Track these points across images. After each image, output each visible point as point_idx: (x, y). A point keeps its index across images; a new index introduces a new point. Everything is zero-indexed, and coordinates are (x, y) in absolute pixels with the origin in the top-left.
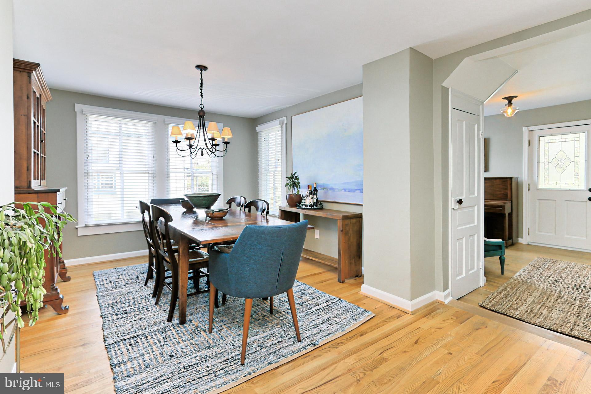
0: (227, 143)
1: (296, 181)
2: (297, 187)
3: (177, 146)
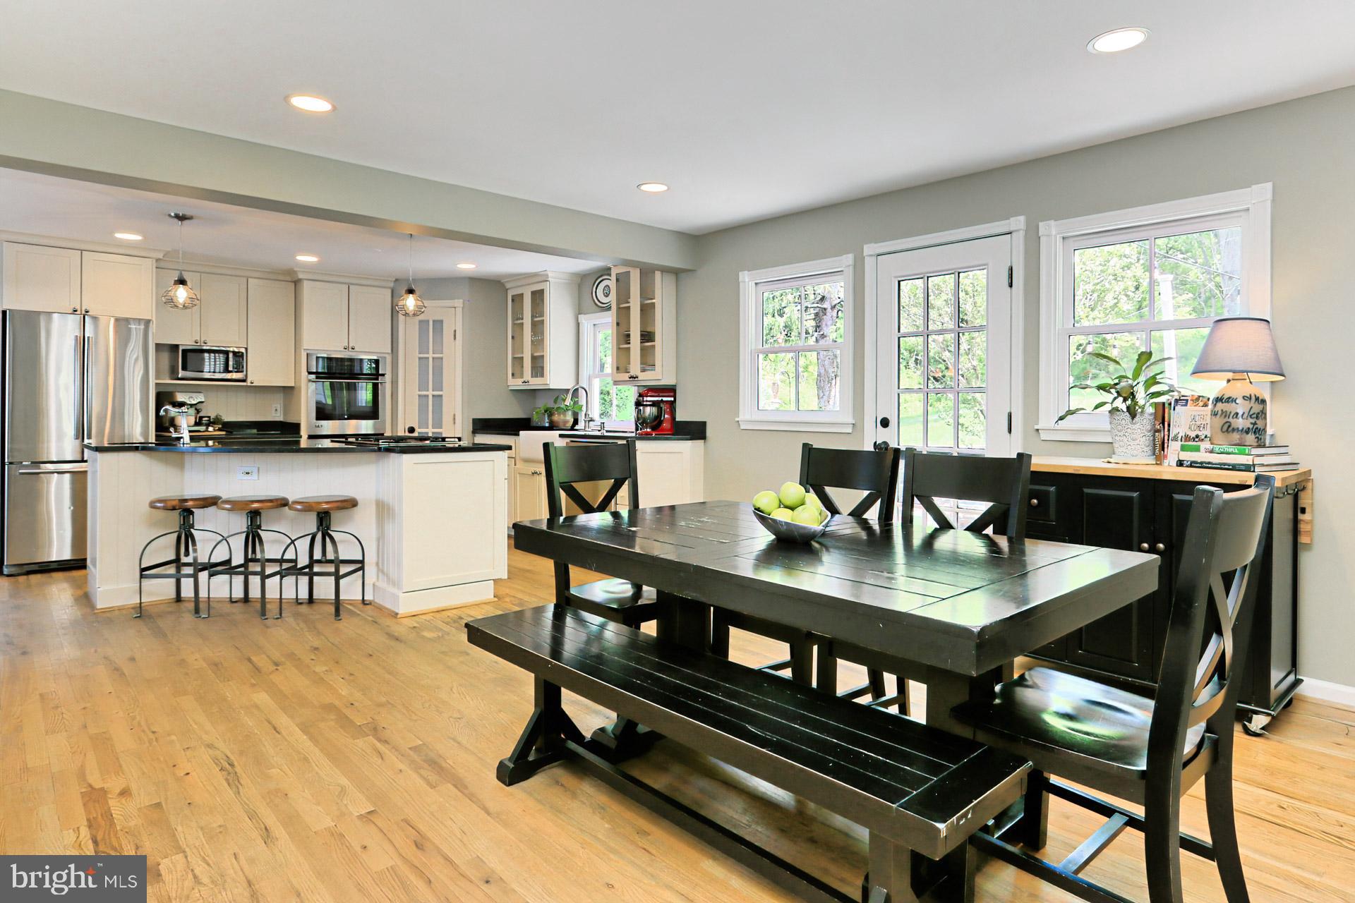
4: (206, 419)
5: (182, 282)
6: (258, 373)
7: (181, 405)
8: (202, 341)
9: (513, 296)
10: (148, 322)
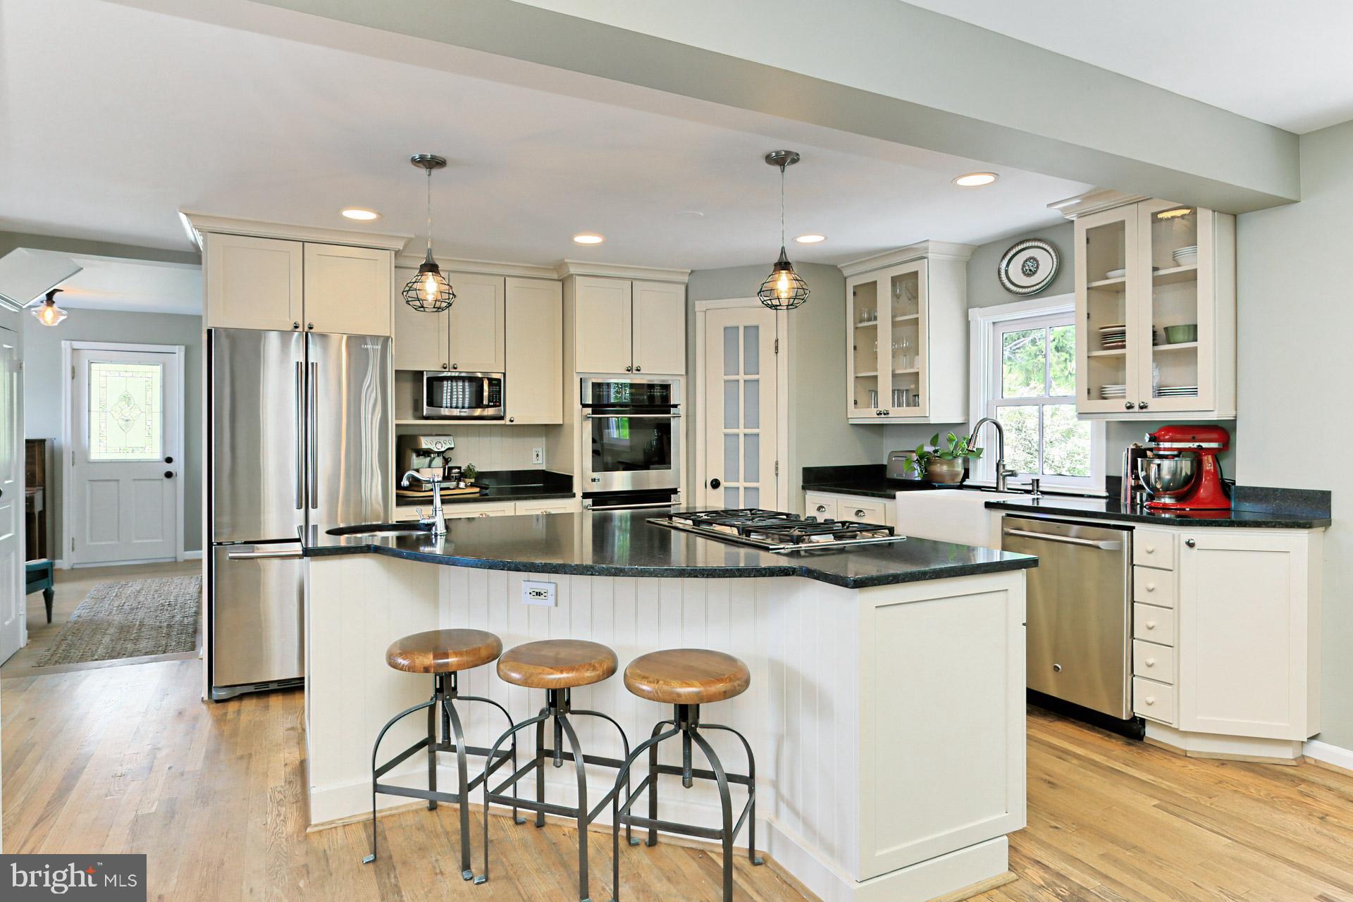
4: (457, 470)
5: (431, 267)
6: (518, 408)
7: (427, 453)
8: (451, 366)
9: (855, 287)
10: (387, 339)
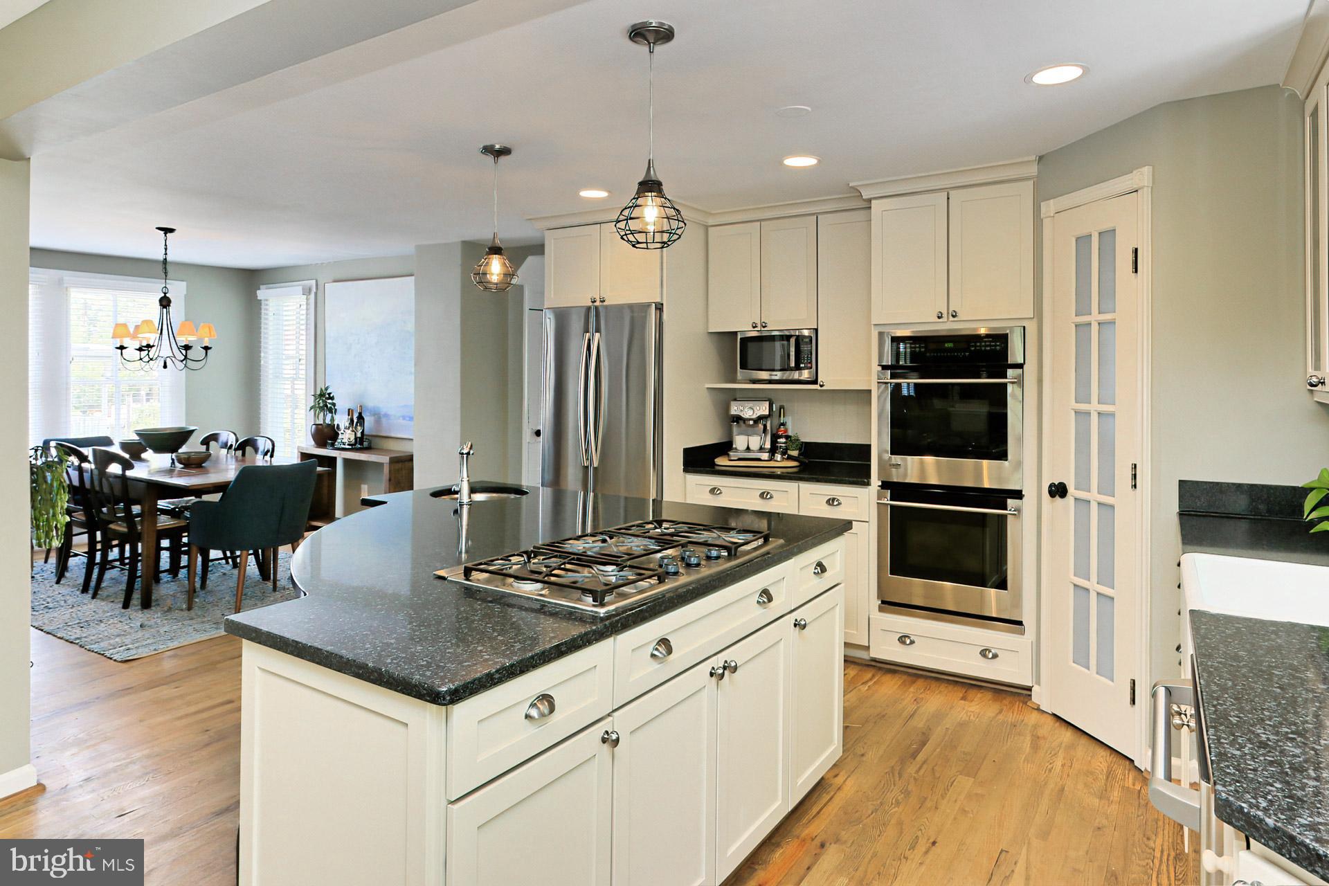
0: (206, 348)
1: (330, 401)
2: (330, 411)
3: (122, 354)
4: (783, 440)
6: (833, 371)
8: (760, 324)
